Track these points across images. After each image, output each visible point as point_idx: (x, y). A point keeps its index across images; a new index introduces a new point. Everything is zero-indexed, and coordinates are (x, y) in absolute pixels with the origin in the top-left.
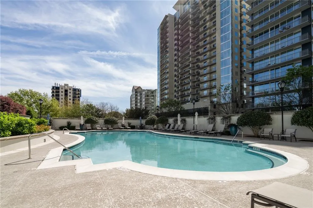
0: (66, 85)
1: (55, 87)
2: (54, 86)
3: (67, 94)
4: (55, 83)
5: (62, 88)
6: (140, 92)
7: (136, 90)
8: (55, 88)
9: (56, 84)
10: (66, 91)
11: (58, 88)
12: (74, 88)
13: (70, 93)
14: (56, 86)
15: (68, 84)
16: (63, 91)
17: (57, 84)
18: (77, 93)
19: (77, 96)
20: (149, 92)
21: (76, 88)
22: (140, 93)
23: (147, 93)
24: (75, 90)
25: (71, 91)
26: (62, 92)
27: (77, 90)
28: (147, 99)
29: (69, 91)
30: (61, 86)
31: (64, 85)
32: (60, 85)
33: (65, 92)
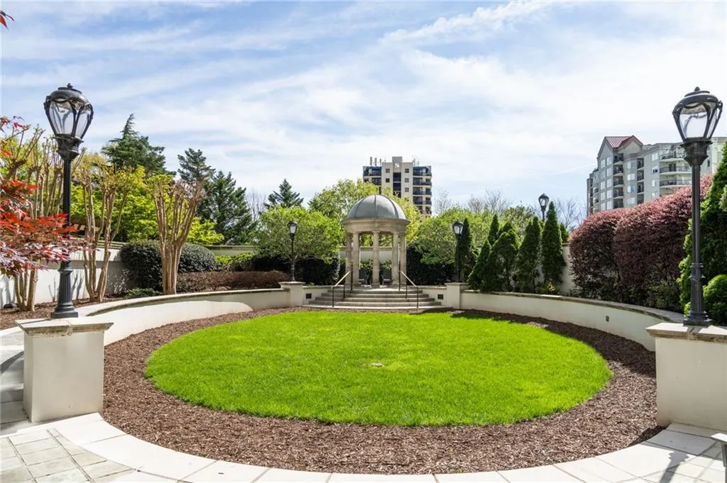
0: (397, 160)
1: (371, 168)
2: (369, 166)
3: (400, 185)
4: (371, 158)
5: (388, 171)
6: (633, 156)
7: (616, 150)
8: (370, 171)
9: (373, 161)
10: (397, 176)
11: (378, 170)
12: (416, 166)
13: (407, 180)
14: (373, 165)
15: (401, 158)
16: (390, 176)
17: (376, 159)
18: (424, 180)
19: (424, 188)
20: (677, 151)
21: (421, 165)
22: (635, 162)
23: (669, 157)
24: (417, 171)
25: (410, 176)
26: (388, 180)
27: (424, 171)
28: (670, 179)
29: (404, 176)
30: (385, 164)
31: (391, 161)
32: (383, 161)
33: (394, 181)
